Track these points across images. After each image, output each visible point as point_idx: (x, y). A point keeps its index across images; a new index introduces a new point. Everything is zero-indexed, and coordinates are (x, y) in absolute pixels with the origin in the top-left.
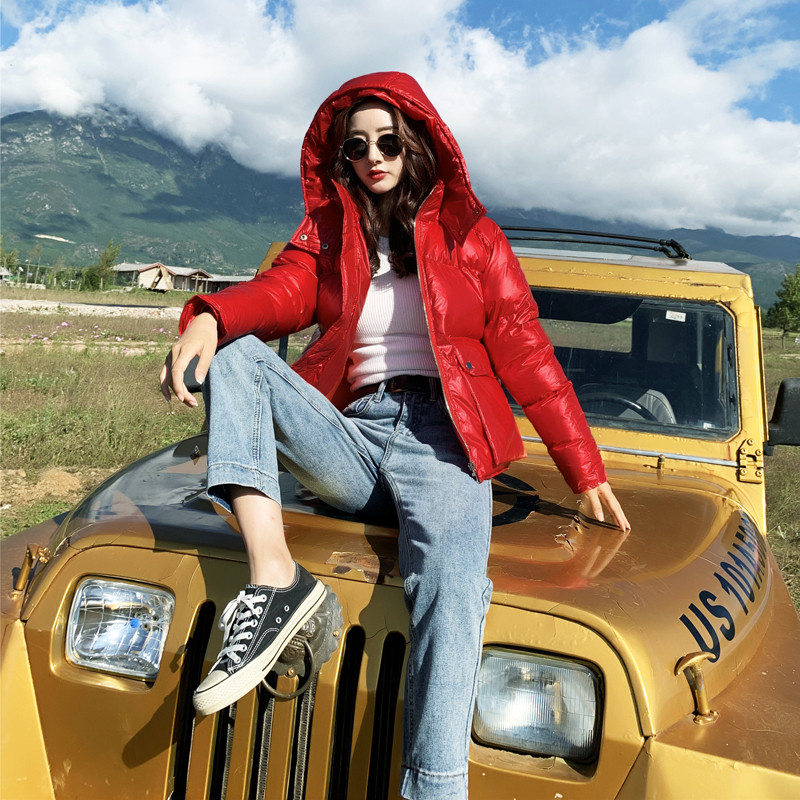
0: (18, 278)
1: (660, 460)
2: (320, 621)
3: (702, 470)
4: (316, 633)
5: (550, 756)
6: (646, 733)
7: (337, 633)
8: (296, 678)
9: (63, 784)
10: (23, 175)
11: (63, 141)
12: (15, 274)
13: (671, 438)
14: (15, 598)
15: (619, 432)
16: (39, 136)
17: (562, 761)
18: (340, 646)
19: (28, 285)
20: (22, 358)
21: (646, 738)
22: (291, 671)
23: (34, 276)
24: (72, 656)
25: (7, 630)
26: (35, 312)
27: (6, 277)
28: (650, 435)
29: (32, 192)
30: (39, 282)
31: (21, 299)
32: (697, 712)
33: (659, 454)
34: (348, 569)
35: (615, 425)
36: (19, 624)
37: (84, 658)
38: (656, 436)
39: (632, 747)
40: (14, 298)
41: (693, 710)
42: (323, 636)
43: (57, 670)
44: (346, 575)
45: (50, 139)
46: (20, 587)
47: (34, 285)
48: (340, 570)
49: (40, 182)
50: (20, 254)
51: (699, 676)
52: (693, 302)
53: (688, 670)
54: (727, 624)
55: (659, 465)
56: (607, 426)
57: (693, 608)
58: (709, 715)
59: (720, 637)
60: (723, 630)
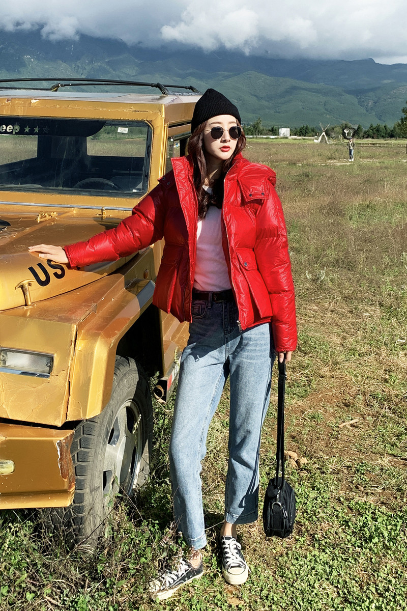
1: (102, 210)
13: (112, 199)
15: (85, 197)
28: (101, 198)
33: (101, 208)
35: (84, 193)
41: (25, 304)
51: (26, 289)
52: (132, 121)
53: (22, 287)
54: (59, 272)
55: (102, 213)
56: (80, 194)
57: (40, 265)
58: (31, 305)
59: (52, 277)
60: (56, 274)
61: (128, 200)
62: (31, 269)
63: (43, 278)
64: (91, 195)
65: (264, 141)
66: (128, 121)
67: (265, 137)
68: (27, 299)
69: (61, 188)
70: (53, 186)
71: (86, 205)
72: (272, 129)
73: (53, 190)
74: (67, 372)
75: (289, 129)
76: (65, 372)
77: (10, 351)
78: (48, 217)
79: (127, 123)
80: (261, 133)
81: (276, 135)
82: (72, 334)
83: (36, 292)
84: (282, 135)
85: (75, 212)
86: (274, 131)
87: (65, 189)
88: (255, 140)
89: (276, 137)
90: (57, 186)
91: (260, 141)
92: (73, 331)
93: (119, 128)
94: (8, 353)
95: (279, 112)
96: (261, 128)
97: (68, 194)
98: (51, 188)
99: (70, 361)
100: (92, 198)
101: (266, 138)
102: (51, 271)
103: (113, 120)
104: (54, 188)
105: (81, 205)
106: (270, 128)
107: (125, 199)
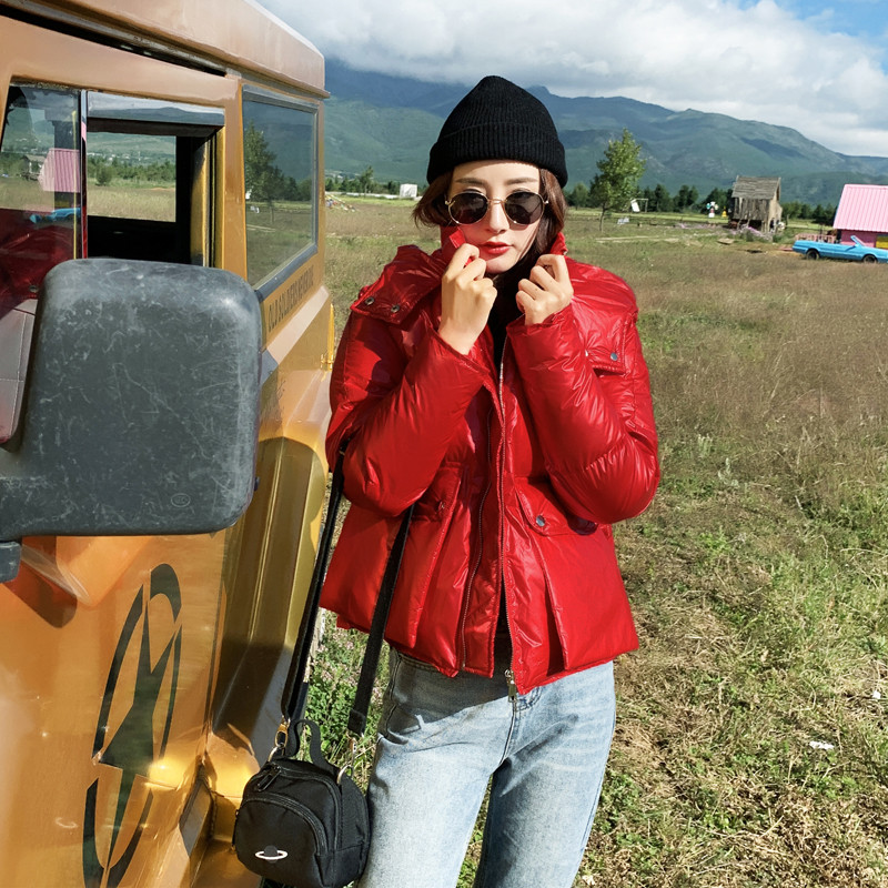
65: (377, 202)
67: (378, 195)
72: (390, 184)
75: (416, 186)
80: (371, 189)
81: (395, 194)
84: (404, 195)
86: (392, 188)
88: (362, 200)
89: (395, 196)
91: (371, 201)
95: (400, 161)
96: (373, 182)
101: (380, 198)
106: (386, 184)
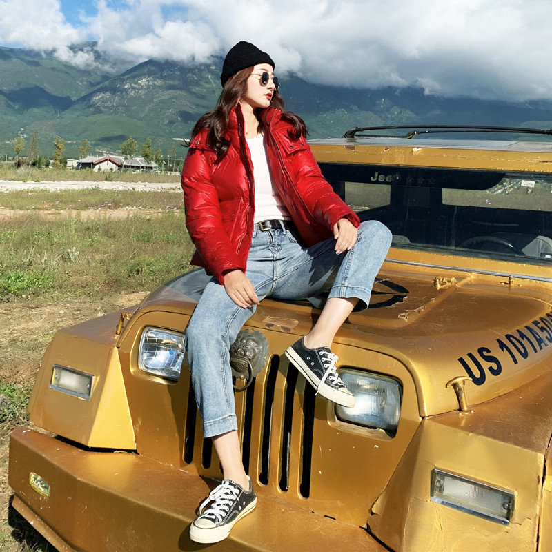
0: (163, 168)
1: (510, 279)
2: (257, 351)
3: (540, 286)
4: (254, 357)
5: (377, 428)
6: (422, 415)
7: (265, 358)
8: (245, 380)
9: (138, 430)
10: (163, 98)
11: (187, 74)
12: (161, 166)
13: (520, 265)
14: (116, 338)
15: (485, 261)
16: (171, 71)
17: (383, 431)
18: (268, 365)
19: (169, 173)
20: (161, 222)
21: (423, 418)
22: (242, 376)
23: (172, 167)
24: (141, 367)
25: (110, 353)
26: (172, 191)
27: (155, 168)
28: (506, 263)
29: (169, 110)
30: (176, 171)
31: (164, 182)
32: (460, 410)
33: (508, 275)
34: (272, 325)
35: (483, 256)
36: (116, 348)
37: (147, 368)
38: (510, 263)
39: (416, 423)
40: (159, 182)
41: (458, 408)
42: (258, 359)
43: (134, 372)
44: (271, 328)
45: (179, 73)
46: (118, 333)
47: (173, 173)
48: (269, 325)
49: (174, 102)
50: (163, 152)
51: (460, 389)
52: (540, 174)
53: (455, 385)
54: (495, 367)
55: (510, 282)
56: (477, 257)
57: (470, 355)
58: (467, 411)
59: (487, 373)
60: (491, 369)
61: (542, 268)
62: (461, 360)
63: (477, 374)
64: (492, 259)
66: (535, 173)
68: (462, 402)
69: (453, 248)
70: (443, 245)
71: (485, 270)
73: (444, 249)
74: (535, 522)
76: (531, 521)
77: (450, 476)
78: (448, 284)
79: (533, 175)
82: (538, 467)
83: (471, 392)
85: (472, 277)
87: (458, 249)
90: (449, 245)
92: (541, 463)
93: (523, 181)
94: (446, 478)
97: (464, 255)
98: (441, 246)
99: (538, 507)
100: (493, 262)
102: (485, 365)
103: (514, 172)
104: (445, 247)
105: (479, 269)
107: (537, 267)
